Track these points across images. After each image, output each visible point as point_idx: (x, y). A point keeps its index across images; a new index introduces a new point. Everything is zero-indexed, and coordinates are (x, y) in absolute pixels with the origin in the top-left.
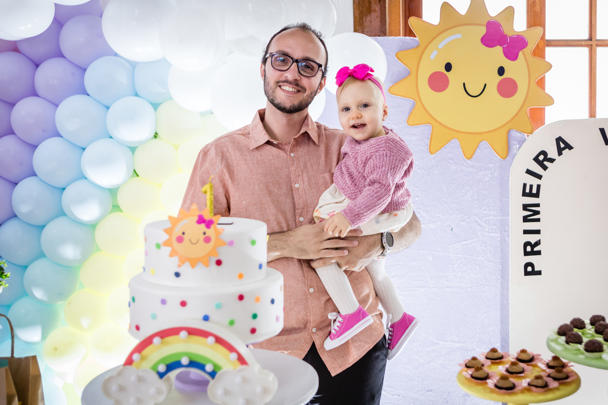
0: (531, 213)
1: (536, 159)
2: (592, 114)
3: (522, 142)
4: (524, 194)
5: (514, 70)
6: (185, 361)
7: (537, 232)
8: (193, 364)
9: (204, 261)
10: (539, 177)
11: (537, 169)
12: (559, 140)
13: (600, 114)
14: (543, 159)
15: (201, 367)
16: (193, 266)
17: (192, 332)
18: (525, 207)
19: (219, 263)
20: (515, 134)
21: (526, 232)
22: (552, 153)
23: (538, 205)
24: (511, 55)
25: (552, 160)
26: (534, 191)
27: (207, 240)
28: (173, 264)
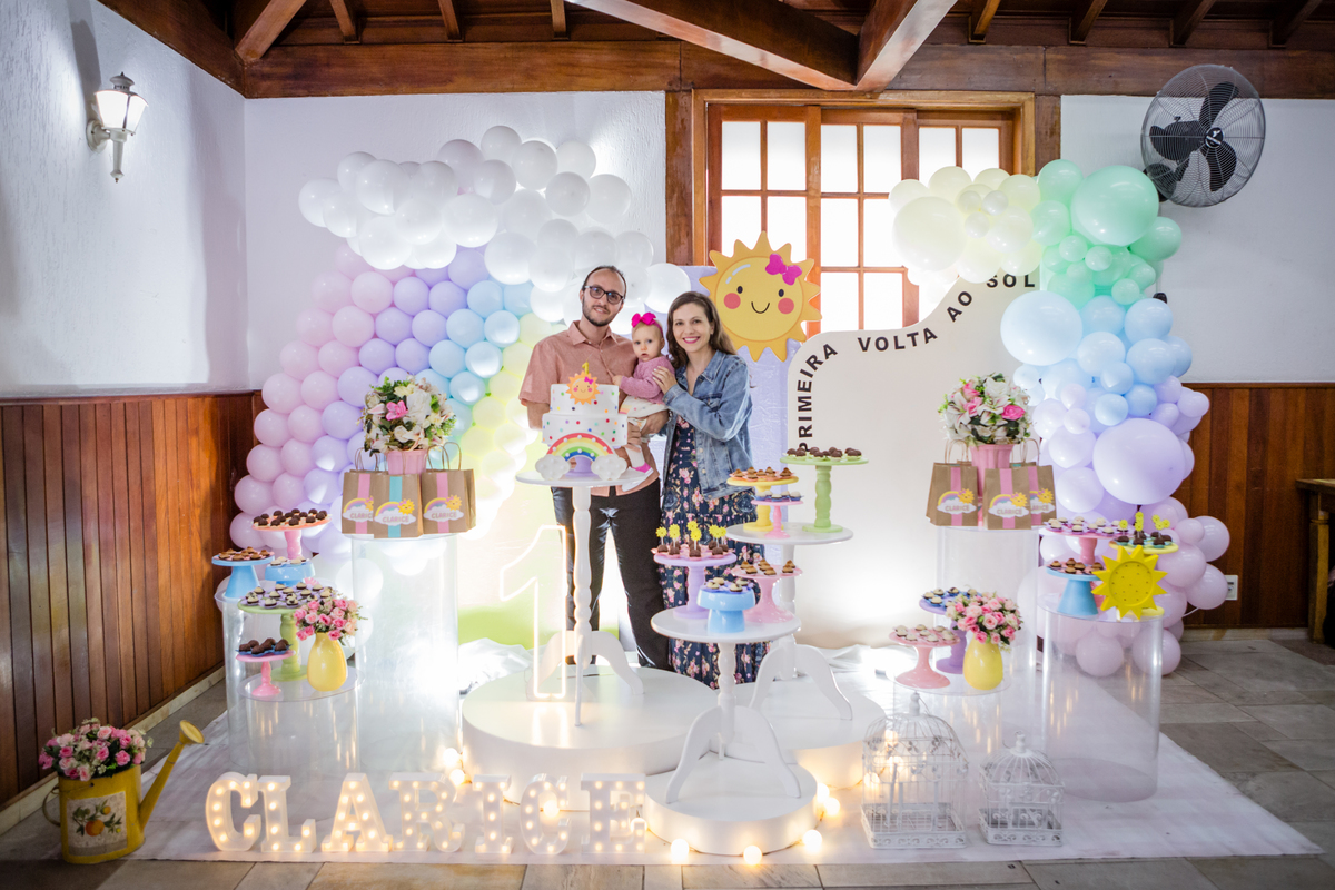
0: (805, 404)
1: (808, 362)
2: (861, 326)
3: (797, 348)
4: (799, 389)
5: (792, 292)
6: (580, 451)
7: (810, 419)
8: (583, 453)
9: (588, 401)
10: (811, 376)
11: (810, 370)
12: (826, 347)
13: (866, 328)
14: (813, 362)
15: (588, 455)
16: (583, 404)
17: (584, 435)
18: (800, 399)
19: (595, 403)
20: (792, 342)
21: (800, 419)
22: (821, 356)
23: (810, 398)
24: (789, 279)
25: (820, 363)
26: (807, 387)
27: (590, 390)
28: (571, 403)
